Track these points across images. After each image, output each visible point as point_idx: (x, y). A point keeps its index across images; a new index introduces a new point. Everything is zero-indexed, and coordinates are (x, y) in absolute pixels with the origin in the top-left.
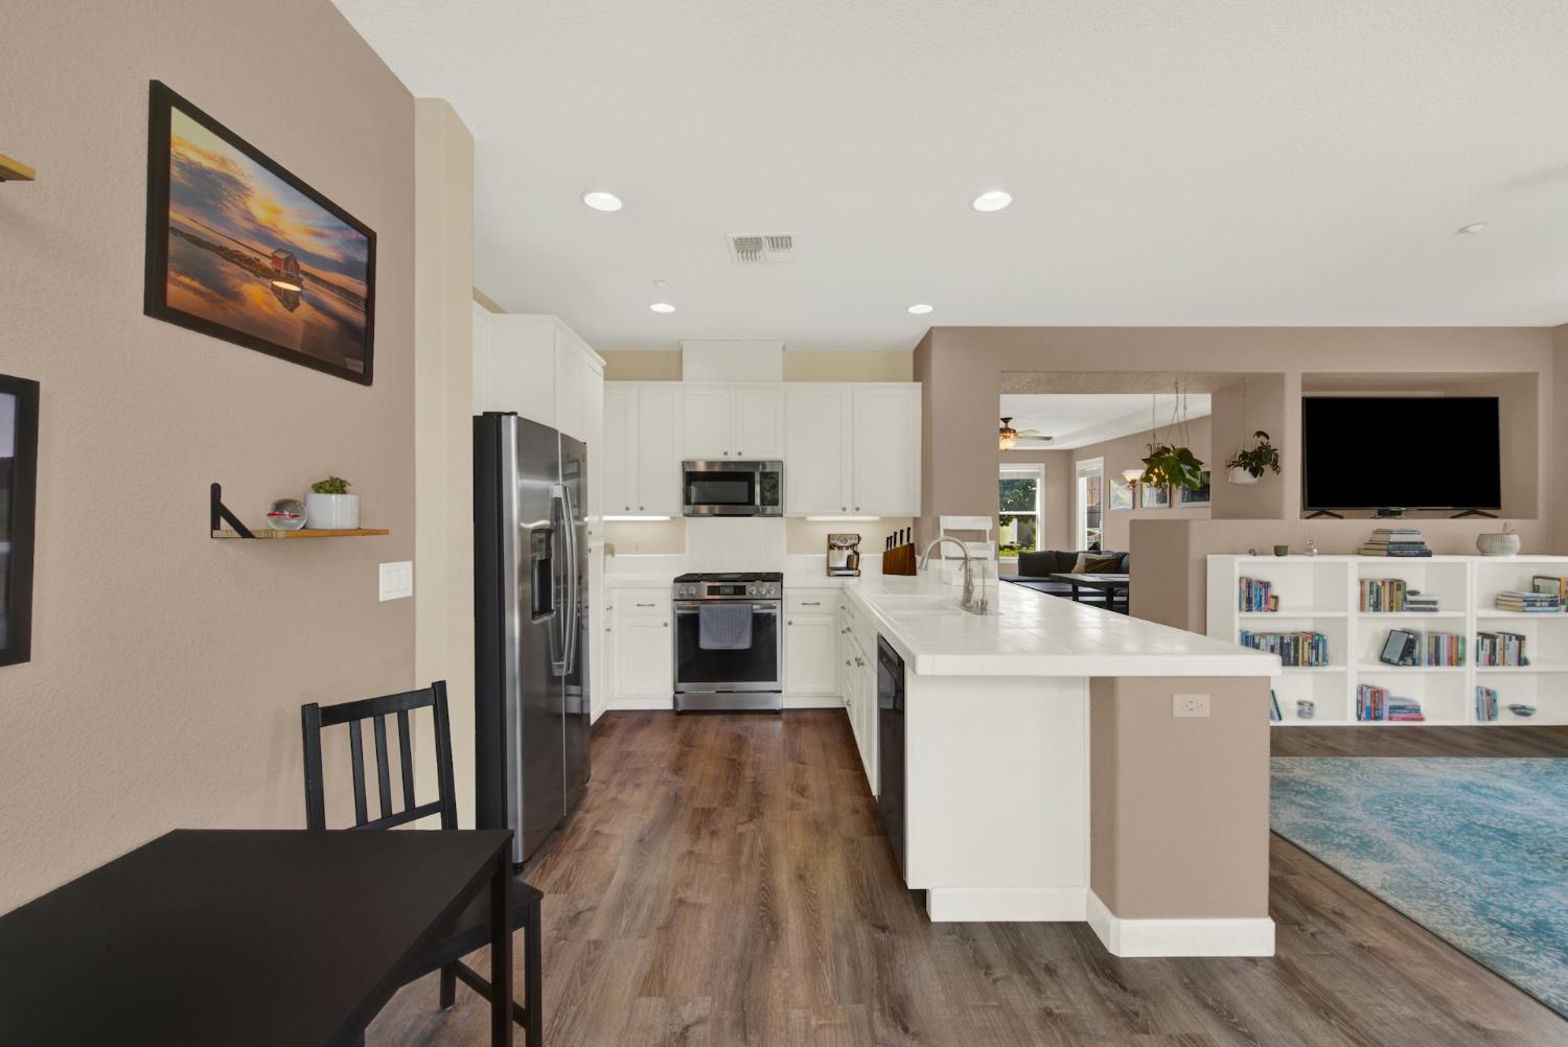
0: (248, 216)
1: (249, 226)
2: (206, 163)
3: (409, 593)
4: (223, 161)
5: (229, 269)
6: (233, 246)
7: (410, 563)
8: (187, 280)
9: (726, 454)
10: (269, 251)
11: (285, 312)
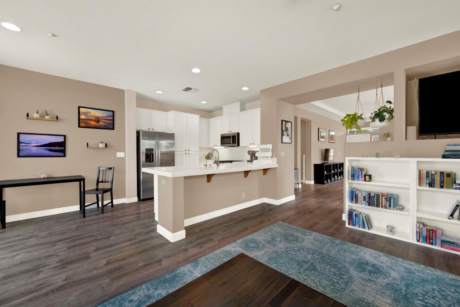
0: (91, 115)
1: (91, 116)
2: (85, 112)
3: (124, 156)
4: (87, 111)
5: (88, 121)
6: (89, 119)
7: (124, 153)
8: (82, 123)
9: (229, 132)
10: (94, 118)
11: (97, 124)
